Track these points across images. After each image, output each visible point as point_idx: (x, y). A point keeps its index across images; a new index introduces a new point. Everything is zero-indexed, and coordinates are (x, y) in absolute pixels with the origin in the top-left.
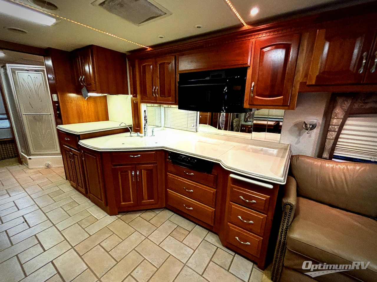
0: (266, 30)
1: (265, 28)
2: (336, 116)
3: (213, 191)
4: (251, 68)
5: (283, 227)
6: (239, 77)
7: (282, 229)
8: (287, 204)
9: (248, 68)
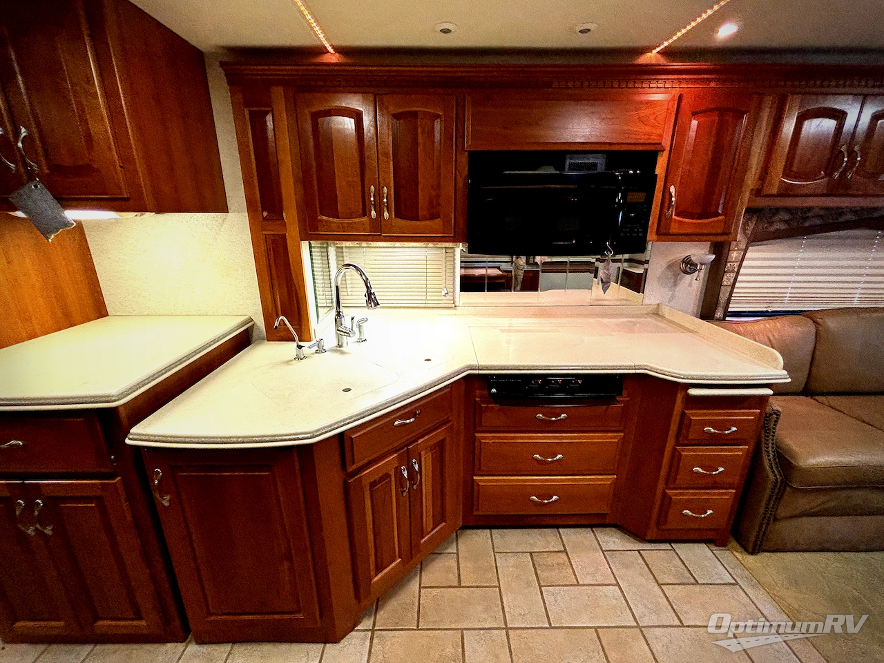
0: (689, 74)
1: (684, 69)
2: (737, 245)
3: (615, 437)
4: (666, 154)
5: (769, 456)
6: (638, 172)
7: (769, 460)
8: (771, 414)
9: (660, 154)
